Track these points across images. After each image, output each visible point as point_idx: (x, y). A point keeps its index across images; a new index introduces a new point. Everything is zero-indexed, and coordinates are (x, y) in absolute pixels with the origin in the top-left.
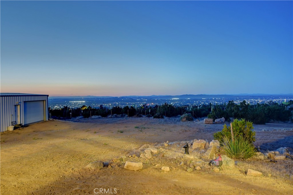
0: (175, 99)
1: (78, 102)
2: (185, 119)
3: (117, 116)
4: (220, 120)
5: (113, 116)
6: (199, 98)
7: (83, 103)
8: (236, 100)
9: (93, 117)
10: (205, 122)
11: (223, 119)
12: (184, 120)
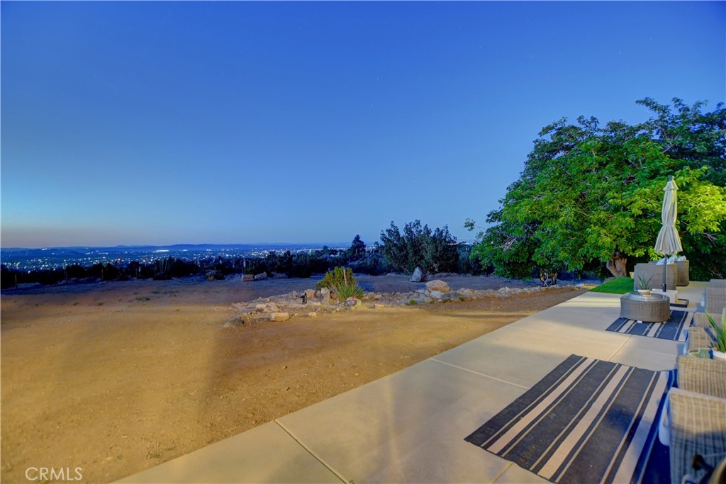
2: (212, 278)
4: (262, 276)
5: (69, 282)
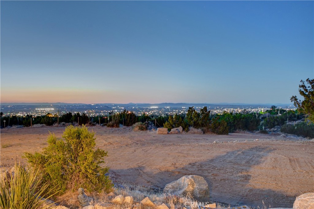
0: (154, 107)
1: (45, 109)
3: (65, 125)
4: (176, 130)
5: (59, 125)
6: (179, 107)
7: (52, 110)
8: (216, 110)
9: (35, 126)
10: (158, 132)
11: (180, 128)
12: (136, 129)
